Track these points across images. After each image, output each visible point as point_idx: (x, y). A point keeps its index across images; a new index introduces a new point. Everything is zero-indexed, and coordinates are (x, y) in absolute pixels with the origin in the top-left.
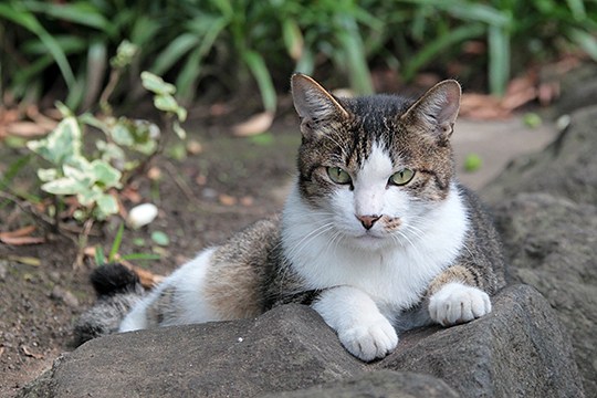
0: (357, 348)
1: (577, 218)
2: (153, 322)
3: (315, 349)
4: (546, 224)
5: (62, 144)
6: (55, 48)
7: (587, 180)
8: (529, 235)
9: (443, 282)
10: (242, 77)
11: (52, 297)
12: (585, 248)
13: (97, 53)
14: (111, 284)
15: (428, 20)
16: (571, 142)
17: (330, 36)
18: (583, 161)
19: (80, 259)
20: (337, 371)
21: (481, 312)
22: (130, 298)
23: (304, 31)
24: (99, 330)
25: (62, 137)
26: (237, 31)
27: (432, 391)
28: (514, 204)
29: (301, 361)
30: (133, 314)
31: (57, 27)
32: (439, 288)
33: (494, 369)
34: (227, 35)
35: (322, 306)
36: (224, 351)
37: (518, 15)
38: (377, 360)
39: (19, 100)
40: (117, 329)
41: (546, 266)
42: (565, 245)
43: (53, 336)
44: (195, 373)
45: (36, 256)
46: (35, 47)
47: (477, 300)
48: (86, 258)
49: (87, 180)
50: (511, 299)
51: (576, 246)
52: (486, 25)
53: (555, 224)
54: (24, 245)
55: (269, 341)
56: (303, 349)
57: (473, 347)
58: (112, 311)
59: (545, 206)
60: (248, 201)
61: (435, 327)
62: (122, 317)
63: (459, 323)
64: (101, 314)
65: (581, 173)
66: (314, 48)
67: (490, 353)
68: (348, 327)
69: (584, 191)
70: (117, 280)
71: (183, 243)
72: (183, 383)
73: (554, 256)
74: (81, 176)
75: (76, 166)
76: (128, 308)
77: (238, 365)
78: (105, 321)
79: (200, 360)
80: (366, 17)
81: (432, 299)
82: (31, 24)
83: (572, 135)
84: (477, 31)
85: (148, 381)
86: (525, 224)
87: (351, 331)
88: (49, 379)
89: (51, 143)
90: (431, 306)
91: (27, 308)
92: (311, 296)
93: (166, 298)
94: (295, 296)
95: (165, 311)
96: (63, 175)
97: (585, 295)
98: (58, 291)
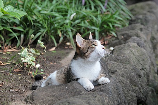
0: (87, 89)
1: (119, 66)
2: (47, 85)
3: (80, 89)
4: (113, 67)
5: (25, 53)
6: (15, 35)
7: (119, 59)
8: (111, 69)
9: (100, 77)
10: (50, 40)
11: (25, 81)
12: (122, 71)
13: (22, 36)
14: (38, 78)
15: (84, 29)
16: (115, 52)
17: (66, 32)
18: (118, 55)
19: (29, 74)
20: (84, 92)
21: (108, 82)
22: (42, 81)
23: (61, 31)
24: (37, 86)
25: (24, 52)
26: (48, 31)
27: (104, 95)
28: (107, 63)
29: (78, 91)
30: (43, 84)
31: (15, 31)
32: (100, 78)
33: (112, 92)
34: (47, 32)
35: (79, 81)
36: (64, 89)
37: (100, 28)
38: (91, 90)
39: (7, 45)
40: (40, 86)
41: (115, 74)
42: (118, 70)
43: (27, 88)
44: (59, 93)
45: (20, 74)
46: (11, 35)
47: (107, 80)
48: (30, 74)
49: (30, 60)
50: (112, 79)
51: (120, 71)
52: (95, 30)
53: (115, 67)
54: (18, 72)
55: (72, 87)
56: (78, 89)
57: (108, 88)
58: (39, 83)
59: (113, 64)
60: (55, 63)
61: (100, 85)
62: (41, 84)
63: (104, 84)
64: (37, 84)
65: (118, 58)
66: (63, 34)
67: (111, 89)
68: (85, 85)
69: (119, 61)
70: (39, 78)
71: (46, 71)
72: (57, 95)
73: (116, 73)
74: (29, 59)
75: (27, 57)
76: (42, 82)
77: (66, 92)
78: (38, 85)
79: (59, 91)
80: (72, 29)
81: (99, 80)
82: (11, 30)
83: (115, 50)
84: (93, 31)
85: (50, 95)
86: (110, 67)
87: (86, 86)
88: (32, 95)
89: (23, 53)
90: (99, 82)
91: (21, 83)
92: (77, 79)
93: (49, 81)
94: (75, 79)
95: (49, 83)
96: (25, 59)
97: (123, 79)
98: (26, 80)
